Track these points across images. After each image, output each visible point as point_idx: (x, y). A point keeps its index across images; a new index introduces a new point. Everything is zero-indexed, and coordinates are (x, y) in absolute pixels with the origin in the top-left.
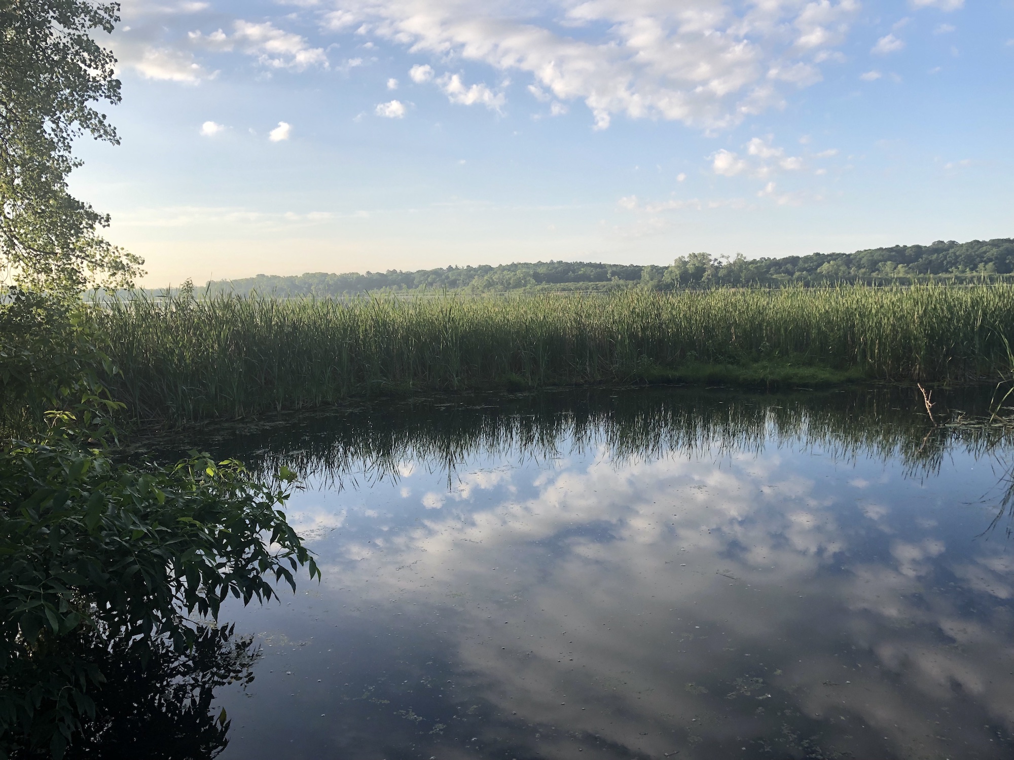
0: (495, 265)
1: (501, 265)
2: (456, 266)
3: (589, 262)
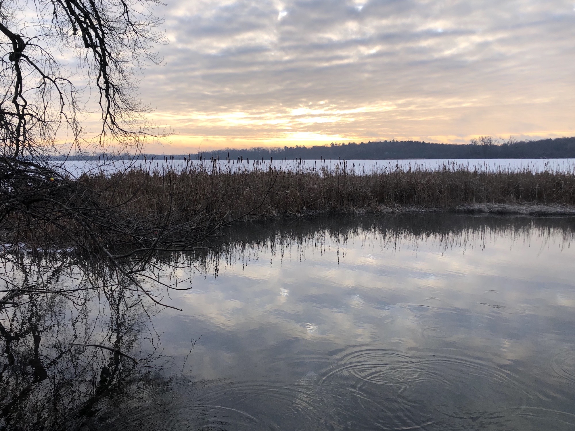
0: (358, 143)
2: (336, 143)
3: (416, 141)
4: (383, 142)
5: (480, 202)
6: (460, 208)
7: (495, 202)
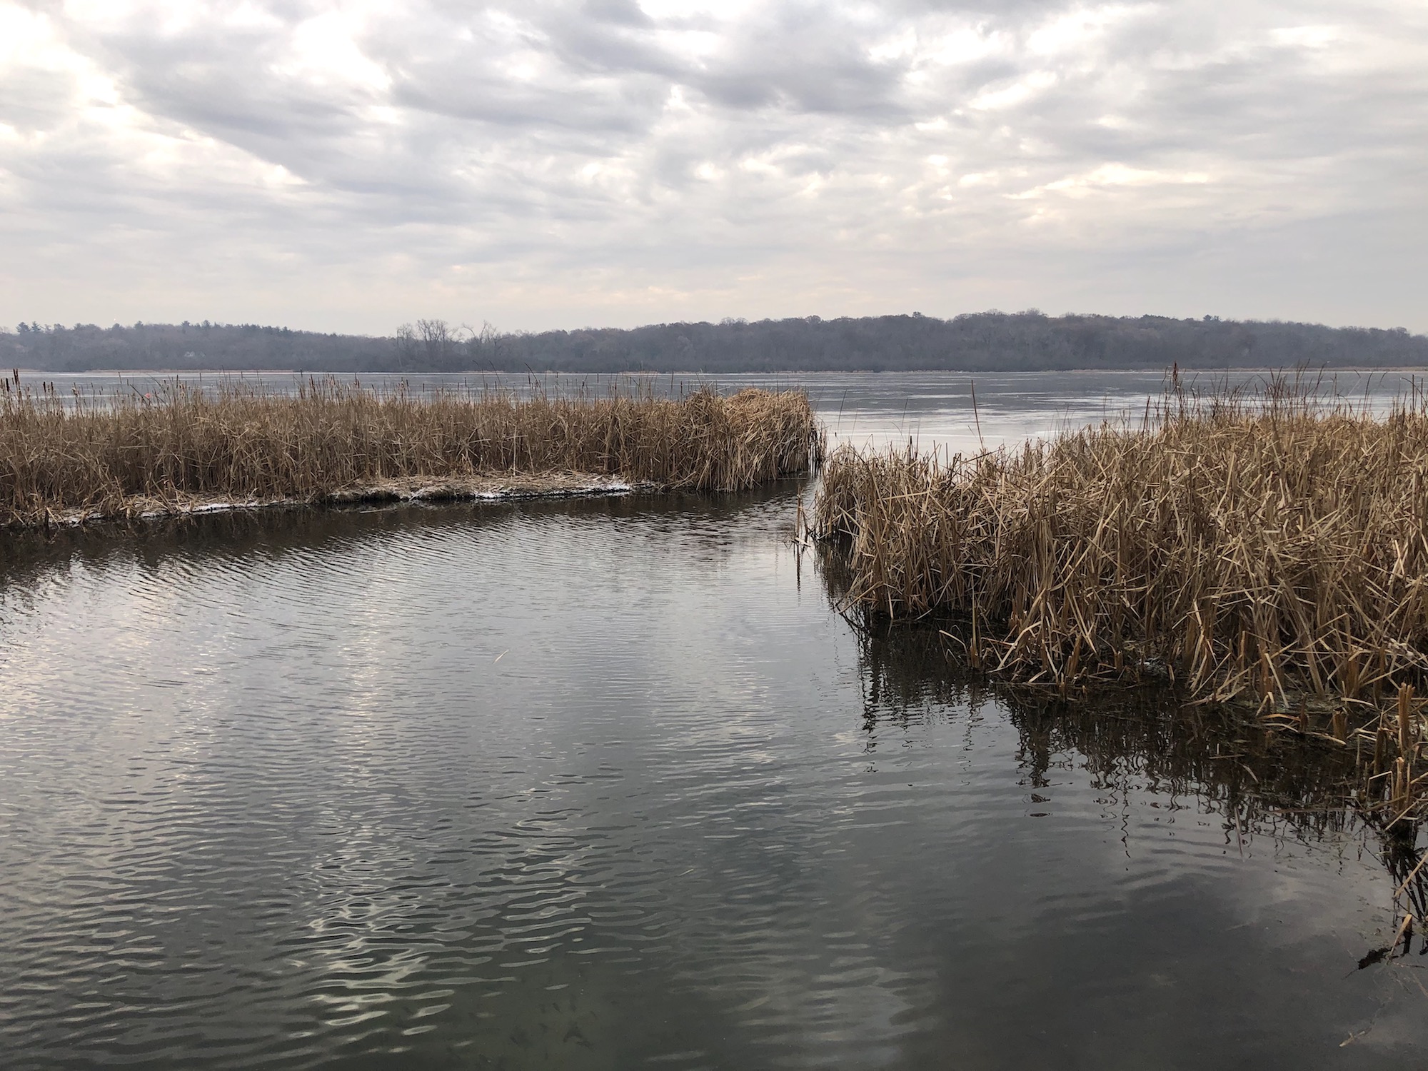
0: (105, 324)
1: (117, 326)
2: (34, 324)
3: (266, 325)
4: (178, 327)
5: (395, 476)
6: (346, 493)
7: (427, 473)
